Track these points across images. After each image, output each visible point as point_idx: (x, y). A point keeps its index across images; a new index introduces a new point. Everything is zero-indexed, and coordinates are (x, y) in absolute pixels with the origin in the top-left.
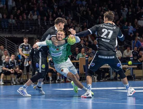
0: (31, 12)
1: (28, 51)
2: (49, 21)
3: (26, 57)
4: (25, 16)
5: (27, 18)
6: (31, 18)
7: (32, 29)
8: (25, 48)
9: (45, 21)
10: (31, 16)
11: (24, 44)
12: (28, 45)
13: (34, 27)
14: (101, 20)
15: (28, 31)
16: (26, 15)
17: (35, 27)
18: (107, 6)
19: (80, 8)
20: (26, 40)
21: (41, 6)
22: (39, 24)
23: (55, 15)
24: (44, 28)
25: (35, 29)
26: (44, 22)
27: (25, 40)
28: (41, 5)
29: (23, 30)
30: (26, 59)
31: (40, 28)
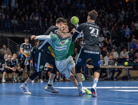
0: (33, 14)
1: (29, 50)
2: (50, 23)
3: (27, 56)
4: (27, 17)
5: (29, 19)
6: (33, 19)
7: (34, 30)
8: (26, 47)
9: (46, 22)
10: (32, 17)
11: (25, 43)
12: (29, 45)
13: (35, 28)
14: (99, 22)
17: (36, 28)
18: (105, 9)
19: (80, 10)
20: (27, 40)
21: (43, 8)
22: (40, 25)
23: (55, 17)
24: (45, 29)
25: (37, 30)
26: (45, 23)
27: (26, 40)
28: (42, 7)
29: (25, 31)
30: (26, 58)
31: (41, 29)
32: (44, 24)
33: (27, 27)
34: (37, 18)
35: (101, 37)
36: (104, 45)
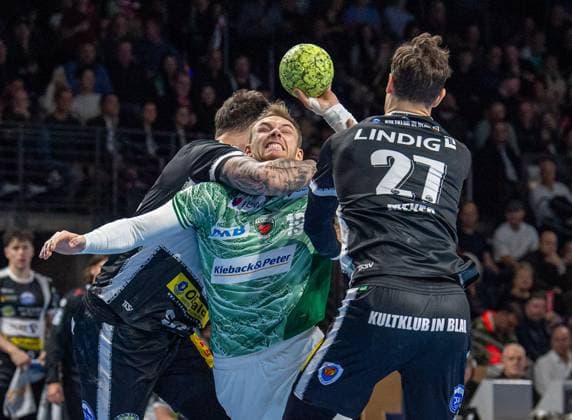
0: (59, 73)
1: (36, 317)
2: (173, 135)
3: (19, 357)
4: (22, 95)
5: (35, 107)
6: (60, 110)
7: (67, 180)
8: (14, 298)
9: (148, 129)
10: (58, 96)
11: (8, 272)
12: (36, 281)
13: (76, 171)
14: (501, 126)
15: (41, 194)
16: (28, 88)
17: (85, 171)
18: (540, 38)
19: (371, 50)
20: (20, 251)
21: (126, 39)
22: (111, 147)
23: (209, 93)
24: (141, 176)
25: (87, 183)
26: (142, 139)
27: (16, 248)
28: (122, 32)
29: (9, 188)
30: (18, 371)
31: (115, 176)
32: (138, 145)
33: (21, 161)
34: (87, 105)
35: (515, 228)
36: (535, 277)
